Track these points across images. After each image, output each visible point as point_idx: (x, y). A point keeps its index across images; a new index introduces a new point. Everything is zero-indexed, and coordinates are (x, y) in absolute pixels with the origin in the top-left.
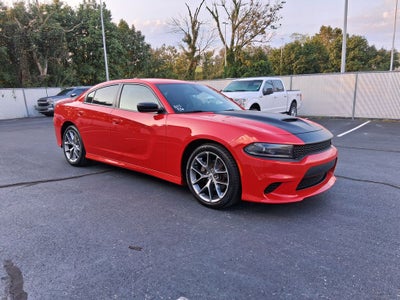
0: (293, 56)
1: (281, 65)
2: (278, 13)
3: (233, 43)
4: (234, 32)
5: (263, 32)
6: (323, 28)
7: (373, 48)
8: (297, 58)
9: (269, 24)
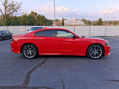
0: (26, 19)
1: (22, 22)
2: (21, 6)
3: (5, 13)
4: (5, 9)
5: (16, 11)
6: (32, 12)
7: (46, 19)
8: (27, 20)
9: (18, 8)
